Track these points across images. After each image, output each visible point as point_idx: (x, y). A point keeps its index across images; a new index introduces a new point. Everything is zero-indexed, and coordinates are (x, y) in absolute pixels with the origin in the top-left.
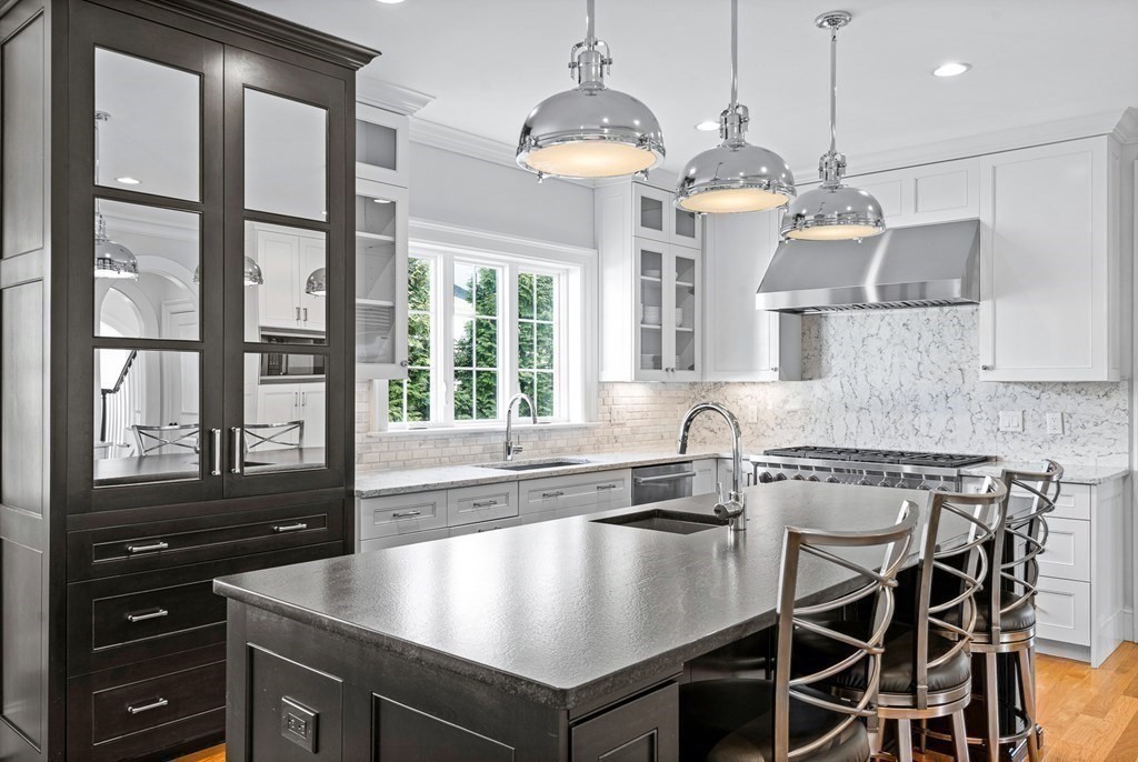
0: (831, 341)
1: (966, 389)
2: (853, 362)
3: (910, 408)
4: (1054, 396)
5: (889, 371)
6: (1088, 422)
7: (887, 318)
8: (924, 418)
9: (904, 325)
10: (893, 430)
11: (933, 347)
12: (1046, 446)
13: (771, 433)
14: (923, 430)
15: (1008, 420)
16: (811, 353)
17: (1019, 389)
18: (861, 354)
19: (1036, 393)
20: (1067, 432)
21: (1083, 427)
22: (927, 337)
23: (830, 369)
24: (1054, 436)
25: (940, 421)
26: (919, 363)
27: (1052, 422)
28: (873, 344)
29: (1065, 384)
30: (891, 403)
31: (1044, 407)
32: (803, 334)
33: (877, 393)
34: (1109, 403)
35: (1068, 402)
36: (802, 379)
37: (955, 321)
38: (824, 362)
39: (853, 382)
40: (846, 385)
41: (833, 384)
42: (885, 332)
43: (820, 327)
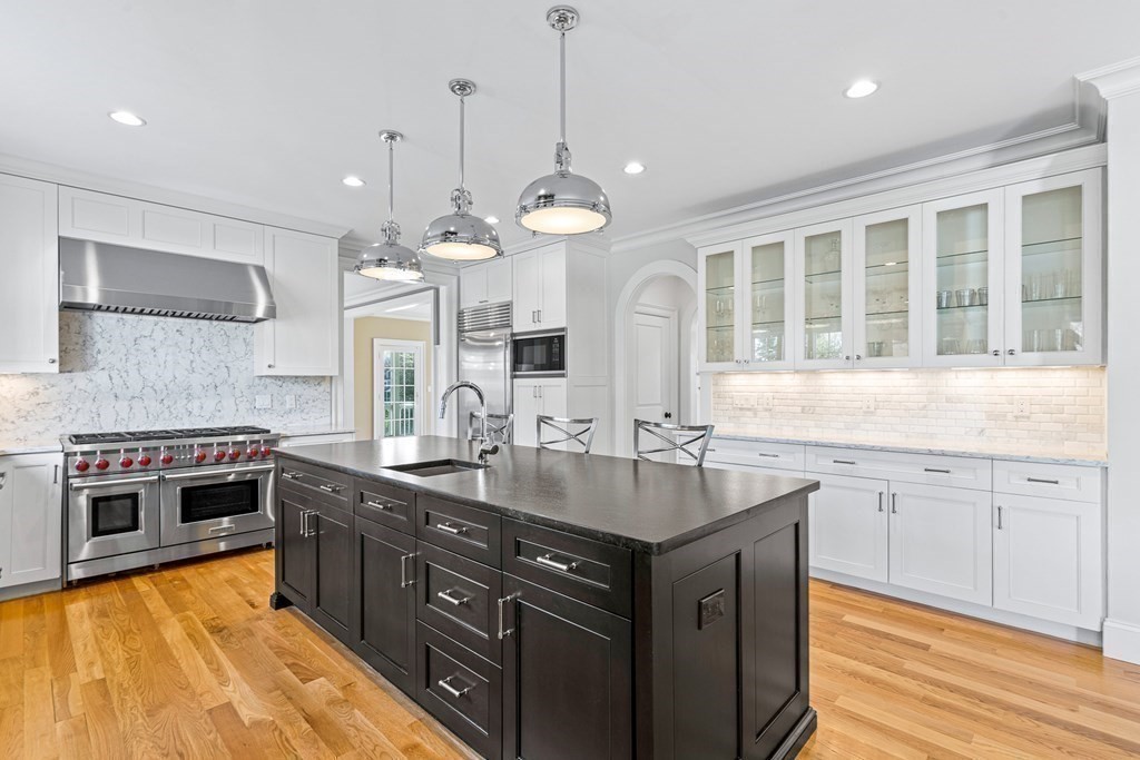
0: (97, 338)
1: (231, 380)
2: (124, 358)
3: (184, 395)
4: (291, 385)
5: (162, 367)
6: (309, 400)
7: (160, 324)
8: (196, 403)
9: (178, 331)
10: (167, 414)
11: (204, 351)
12: (285, 416)
13: (11, 427)
14: (196, 412)
15: (262, 401)
16: (71, 347)
17: (268, 380)
18: (133, 351)
19: (280, 383)
20: (298, 407)
21: (307, 403)
22: (199, 342)
23: (96, 363)
24: (291, 410)
25: (210, 405)
26: (192, 362)
27: (290, 401)
28: (146, 345)
29: (297, 377)
30: (165, 392)
31: (284, 392)
33: (150, 384)
34: (321, 389)
35: (298, 388)
37: (222, 332)
38: (89, 357)
39: (124, 375)
40: (116, 380)
41: (100, 377)
42: (159, 335)
43: (82, 324)
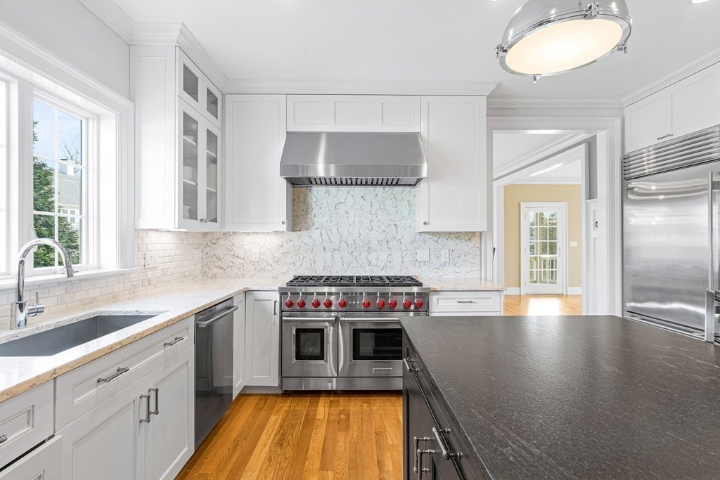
0: (314, 205)
1: (398, 237)
2: (329, 219)
3: (366, 249)
4: (445, 240)
5: (352, 226)
6: (461, 254)
7: (351, 193)
8: (374, 255)
9: (362, 197)
10: (355, 263)
11: (379, 212)
12: (441, 268)
13: (270, 268)
14: (374, 262)
15: (422, 255)
16: (300, 213)
17: (427, 236)
18: (334, 214)
19: (436, 239)
20: (451, 261)
21: (459, 257)
22: (376, 205)
23: (313, 224)
24: (445, 263)
25: (384, 256)
26: (371, 221)
27: (444, 254)
28: (342, 209)
29: (450, 233)
30: (354, 246)
31: (440, 247)
32: (294, 200)
33: (345, 240)
34: (471, 244)
35: (452, 243)
36: (293, 231)
37: (392, 196)
38: (309, 220)
39: (329, 232)
40: (325, 236)
41: (315, 234)
42: (350, 201)
43: (306, 196)
